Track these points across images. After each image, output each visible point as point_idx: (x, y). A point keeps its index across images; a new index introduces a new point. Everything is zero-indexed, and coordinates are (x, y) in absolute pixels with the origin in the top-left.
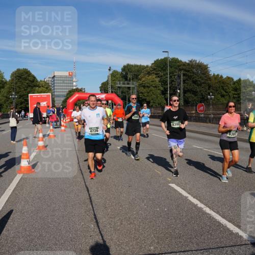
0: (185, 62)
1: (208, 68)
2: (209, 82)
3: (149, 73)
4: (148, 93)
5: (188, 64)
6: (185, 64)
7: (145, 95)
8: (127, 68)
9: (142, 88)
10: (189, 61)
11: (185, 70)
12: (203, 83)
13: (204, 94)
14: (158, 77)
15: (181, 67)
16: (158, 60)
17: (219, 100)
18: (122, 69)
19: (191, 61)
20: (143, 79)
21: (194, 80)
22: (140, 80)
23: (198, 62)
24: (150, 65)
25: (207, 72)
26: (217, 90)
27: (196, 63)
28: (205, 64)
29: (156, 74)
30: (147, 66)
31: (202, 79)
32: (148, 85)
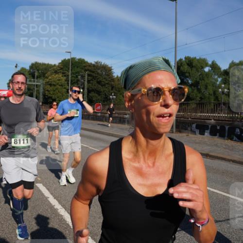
0: (91, 63)
1: (112, 69)
2: (113, 83)
3: (56, 72)
4: (54, 91)
5: (94, 66)
6: (90, 65)
7: (51, 93)
8: (35, 66)
9: (49, 86)
10: (95, 62)
11: (90, 71)
12: (107, 84)
13: (107, 94)
14: (65, 76)
15: (86, 68)
16: (65, 60)
17: (120, 100)
18: (30, 67)
19: (96, 63)
20: (50, 77)
21: (98, 80)
22: (47, 78)
23: (103, 64)
24: (57, 64)
25: (110, 73)
26: (119, 91)
27: (101, 65)
28: (110, 66)
29: (63, 73)
30: (55, 65)
31: (106, 80)
32: (54, 83)
